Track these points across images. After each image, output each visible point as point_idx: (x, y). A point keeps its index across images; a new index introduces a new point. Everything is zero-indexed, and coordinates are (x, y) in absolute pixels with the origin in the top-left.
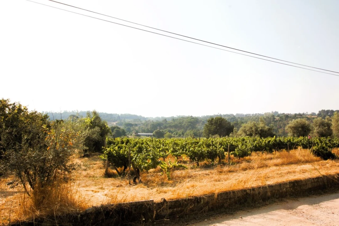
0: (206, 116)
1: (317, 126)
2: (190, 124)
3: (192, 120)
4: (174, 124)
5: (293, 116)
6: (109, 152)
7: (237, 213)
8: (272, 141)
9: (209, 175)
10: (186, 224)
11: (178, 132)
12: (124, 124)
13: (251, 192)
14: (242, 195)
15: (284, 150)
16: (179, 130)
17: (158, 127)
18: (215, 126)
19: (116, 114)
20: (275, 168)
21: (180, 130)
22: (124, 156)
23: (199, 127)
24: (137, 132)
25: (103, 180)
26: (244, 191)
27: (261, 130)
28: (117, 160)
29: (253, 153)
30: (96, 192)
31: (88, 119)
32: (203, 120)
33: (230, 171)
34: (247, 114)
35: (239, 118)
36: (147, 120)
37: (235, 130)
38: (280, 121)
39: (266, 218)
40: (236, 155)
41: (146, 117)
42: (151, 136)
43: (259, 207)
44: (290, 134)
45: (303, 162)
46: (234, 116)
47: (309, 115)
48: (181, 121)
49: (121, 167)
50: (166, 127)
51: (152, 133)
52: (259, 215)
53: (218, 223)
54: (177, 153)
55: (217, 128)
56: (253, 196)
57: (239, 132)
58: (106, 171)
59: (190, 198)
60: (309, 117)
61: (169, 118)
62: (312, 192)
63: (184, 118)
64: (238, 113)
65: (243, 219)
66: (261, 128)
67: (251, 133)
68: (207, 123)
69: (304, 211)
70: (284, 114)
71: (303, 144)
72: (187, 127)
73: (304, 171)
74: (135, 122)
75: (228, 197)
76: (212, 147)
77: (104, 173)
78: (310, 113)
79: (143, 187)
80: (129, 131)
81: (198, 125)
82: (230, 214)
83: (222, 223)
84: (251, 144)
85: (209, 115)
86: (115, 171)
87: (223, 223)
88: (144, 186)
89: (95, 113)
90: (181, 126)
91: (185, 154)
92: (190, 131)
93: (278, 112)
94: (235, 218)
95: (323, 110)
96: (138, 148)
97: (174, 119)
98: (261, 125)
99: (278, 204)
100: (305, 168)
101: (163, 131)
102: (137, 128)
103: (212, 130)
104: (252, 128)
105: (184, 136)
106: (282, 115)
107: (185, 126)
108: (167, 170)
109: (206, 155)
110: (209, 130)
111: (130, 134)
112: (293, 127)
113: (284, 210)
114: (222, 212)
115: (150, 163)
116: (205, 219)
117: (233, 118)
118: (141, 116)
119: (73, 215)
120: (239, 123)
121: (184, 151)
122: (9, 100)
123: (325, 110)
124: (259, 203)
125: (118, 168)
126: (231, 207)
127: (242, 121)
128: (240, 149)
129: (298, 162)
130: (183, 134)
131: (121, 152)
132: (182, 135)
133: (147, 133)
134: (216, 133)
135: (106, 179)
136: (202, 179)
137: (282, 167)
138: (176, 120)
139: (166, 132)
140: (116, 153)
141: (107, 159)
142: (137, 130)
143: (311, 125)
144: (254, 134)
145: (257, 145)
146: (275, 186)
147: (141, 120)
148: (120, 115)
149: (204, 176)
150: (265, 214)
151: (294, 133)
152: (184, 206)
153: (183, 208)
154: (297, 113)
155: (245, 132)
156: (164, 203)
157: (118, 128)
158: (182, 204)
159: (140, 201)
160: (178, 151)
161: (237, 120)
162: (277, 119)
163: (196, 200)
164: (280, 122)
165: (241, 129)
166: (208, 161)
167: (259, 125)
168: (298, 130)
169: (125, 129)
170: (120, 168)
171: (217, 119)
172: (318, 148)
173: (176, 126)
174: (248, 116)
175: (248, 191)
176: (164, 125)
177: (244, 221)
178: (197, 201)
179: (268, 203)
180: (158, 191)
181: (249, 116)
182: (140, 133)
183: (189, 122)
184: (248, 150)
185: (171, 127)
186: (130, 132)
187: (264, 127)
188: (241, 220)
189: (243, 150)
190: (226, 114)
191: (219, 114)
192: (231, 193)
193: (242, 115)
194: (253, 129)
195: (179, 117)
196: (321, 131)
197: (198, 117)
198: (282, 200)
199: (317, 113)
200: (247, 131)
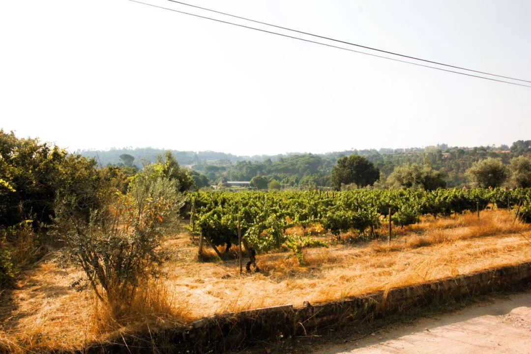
0: (332, 152)
1: (516, 170)
2: (307, 165)
3: (312, 159)
4: (283, 167)
5: (471, 151)
6: (204, 223)
7: (420, 321)
8: (450, 198)
9: (360, 256)
10: (345, 341)
11: (290, 179)
12: (204, 167)
13: (437, 288)
14: (424, 292)
15: (469, 211)
16: (290, 175)
17: (258, 172)
18: (350, 170)
19: (192, 152)
20: (462, 243)
21: (293, 176)
22: (226, 227)
23: (322, 170)
24: (225, 180)
25: (197, 265)
26: (427, 286)
27: (427, 178)
28: (216, 234)
29: (422, 218)
30: (192, 288)
31: (160, 166)
32: (328, 159)
33: (393, 250)
34: (398, 149)
35: (385, 155)
36: (241, 161)
37: (382, 176)
38: (450, 159)
39: (465, 330)
40: (398, 221)
41: (238, 156)
42: (247, 185)
43: (451, 311)
44: (474, 183)
45: (504, 233)
46: (377, 153)
47: (497, 149)
48: (294, 161)
49: (223, 245)
50: (270, 172)
51: (249, 181)
52: (453, 325)
53: (394, 339)
54: (307, 221)
55: (352, 173)
56: (441, 293)
57: (390, 179)
58: (201, 251)
59: (346, 300)
60: (497, 152)
61: (274, 157)
62: (529, 283)
63: (298, 156)
64: (384, 148)
65: (430, 332)
66: (425, 174)
67: (409, 182)
68: (336, 165)
69: (522, 317)
70: (457, 147)
71: (498, 202)
72: (304, 170)
73: (510, 249)
74: (222, 163)
75: (403, 296)
76: (361, 211)
77: (196, 254)
78: (498, 146)
79: (264, 279)
80: (214, 178)
81: (320, 167)
82: (408, 323)
83: (399, 339)
84: (417, 203)
85: (338, 151)
86: (213, 251)
87: (401, 340)
88: (264, 277)
89: (169, 156)
90: (294, 169)
91: (319, 223)
92: (308, 177)
93: (447, 145)
94: (418, 331)
95: (519, 141)
96: (244, 213)
97: (282, 159)
98: (426, 169)
99: (479, 306)
100: (510, 244)
101: (265, 178)
102: (225, 173)
103: (344, 175)
104: (411, 174)
105: (299, 185)
106: (454, 150)
107: (300, 169)
108: (296, 250)
109: (352, 224)
110: (340, 176)
111: (215, 184)
112: (479, 172)
113: (491, 316)
114: (396, 321)
115: (271, 241)
116: (372, 333)
117: (377, 155)
118: (230, 155)
119: (175, 331)
120: (385, 163)
121: (318, 218)
122: (39, 140)
123: (523, 141)
124: (451, 304)
125: (218, 246)
126: (408, 313)
127: (390, 160)
128: (403, 213)
129: (496, 233)
130: (297, 181)
131: (222, 222)
132: (296, 184)
133: (240, 181)
134: (351, 181)
135: (202, 264)
136: (352, 264)
137: (473, 242)
138: (286, 159)
139: (271, 179)
140: (215, 224)
141: (201, 234)
142: (225, 176)
143: (507, 168)
144: (414, 184)
145: (427, 205)
146: (473, 276)
147: (231, 161)
148: (198, 153)
149: (353, 258)
150: (462, 323)
151: (479, 181)
152: (338, 313)
153: (337, 316)
154: (478, 146)
155: (399, 179)
156: (308, 309)
157: (197, 174)
158: (334, 310)
159: (273, 307)
160: (308, 218)
161: (382, 158)
162: (446, 156)
163: (356, 302)
164: (451, 162)
165: (393, 174)
166: (354, 233)
167: (423, 169)
168: (486, 176)
169: (207, 175)
170: (220, 246)
171: (352, 158)
172: (528, 210)
173: (286, 170)
174: (399, 152)
175: (433, 287)
176: (267, 168)
177: (432, 335)
178: (357, 304)
179: (464, 305)
180: (290, 287)
181: (401, 152)
182: (229, 181)
183: (308, 163)
184: (415, 213)
185: (277, 170)
186: (214, 180)
187: (431, 172)
188: (428, 334)
189: (408, 213)
190: (365, 149)
191: (353, 150)
192: (408, 291)
193: (391, 151)
194: (414, 175)
195: (290, 155)
196: (523, 178)
197: (319, 155)
198: (484, 300)
199: (510, 145)
200: (403, 178)
